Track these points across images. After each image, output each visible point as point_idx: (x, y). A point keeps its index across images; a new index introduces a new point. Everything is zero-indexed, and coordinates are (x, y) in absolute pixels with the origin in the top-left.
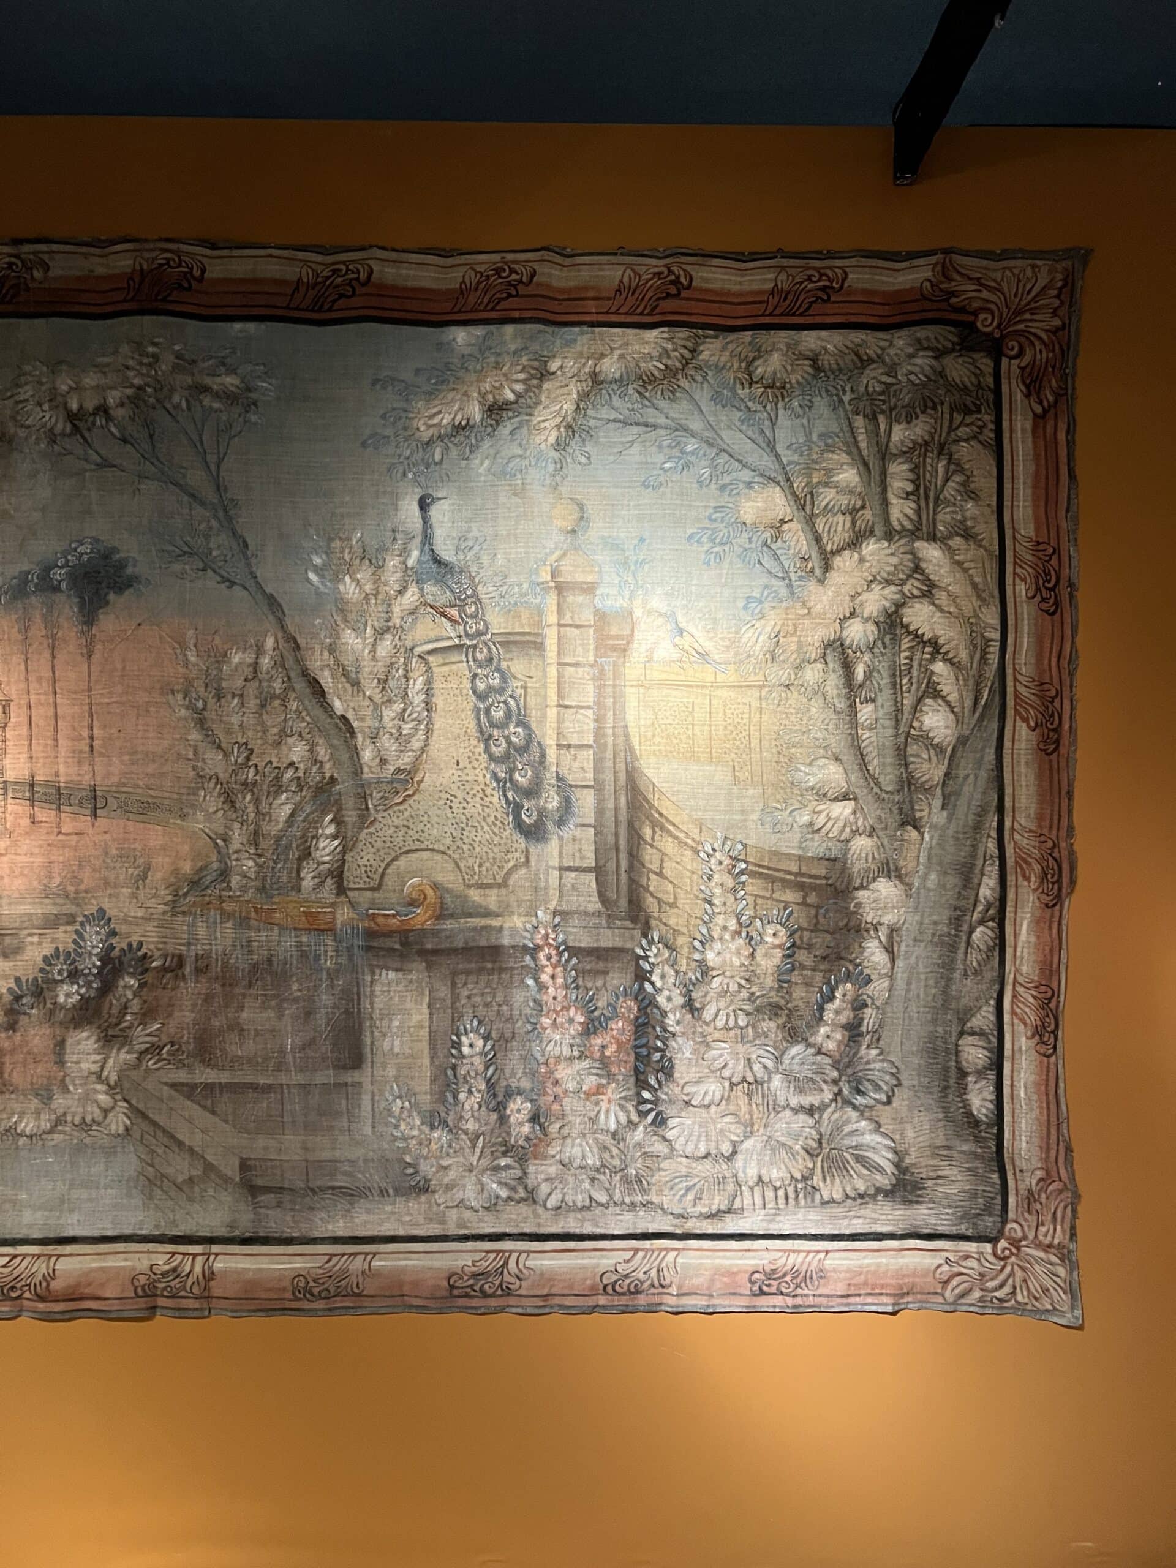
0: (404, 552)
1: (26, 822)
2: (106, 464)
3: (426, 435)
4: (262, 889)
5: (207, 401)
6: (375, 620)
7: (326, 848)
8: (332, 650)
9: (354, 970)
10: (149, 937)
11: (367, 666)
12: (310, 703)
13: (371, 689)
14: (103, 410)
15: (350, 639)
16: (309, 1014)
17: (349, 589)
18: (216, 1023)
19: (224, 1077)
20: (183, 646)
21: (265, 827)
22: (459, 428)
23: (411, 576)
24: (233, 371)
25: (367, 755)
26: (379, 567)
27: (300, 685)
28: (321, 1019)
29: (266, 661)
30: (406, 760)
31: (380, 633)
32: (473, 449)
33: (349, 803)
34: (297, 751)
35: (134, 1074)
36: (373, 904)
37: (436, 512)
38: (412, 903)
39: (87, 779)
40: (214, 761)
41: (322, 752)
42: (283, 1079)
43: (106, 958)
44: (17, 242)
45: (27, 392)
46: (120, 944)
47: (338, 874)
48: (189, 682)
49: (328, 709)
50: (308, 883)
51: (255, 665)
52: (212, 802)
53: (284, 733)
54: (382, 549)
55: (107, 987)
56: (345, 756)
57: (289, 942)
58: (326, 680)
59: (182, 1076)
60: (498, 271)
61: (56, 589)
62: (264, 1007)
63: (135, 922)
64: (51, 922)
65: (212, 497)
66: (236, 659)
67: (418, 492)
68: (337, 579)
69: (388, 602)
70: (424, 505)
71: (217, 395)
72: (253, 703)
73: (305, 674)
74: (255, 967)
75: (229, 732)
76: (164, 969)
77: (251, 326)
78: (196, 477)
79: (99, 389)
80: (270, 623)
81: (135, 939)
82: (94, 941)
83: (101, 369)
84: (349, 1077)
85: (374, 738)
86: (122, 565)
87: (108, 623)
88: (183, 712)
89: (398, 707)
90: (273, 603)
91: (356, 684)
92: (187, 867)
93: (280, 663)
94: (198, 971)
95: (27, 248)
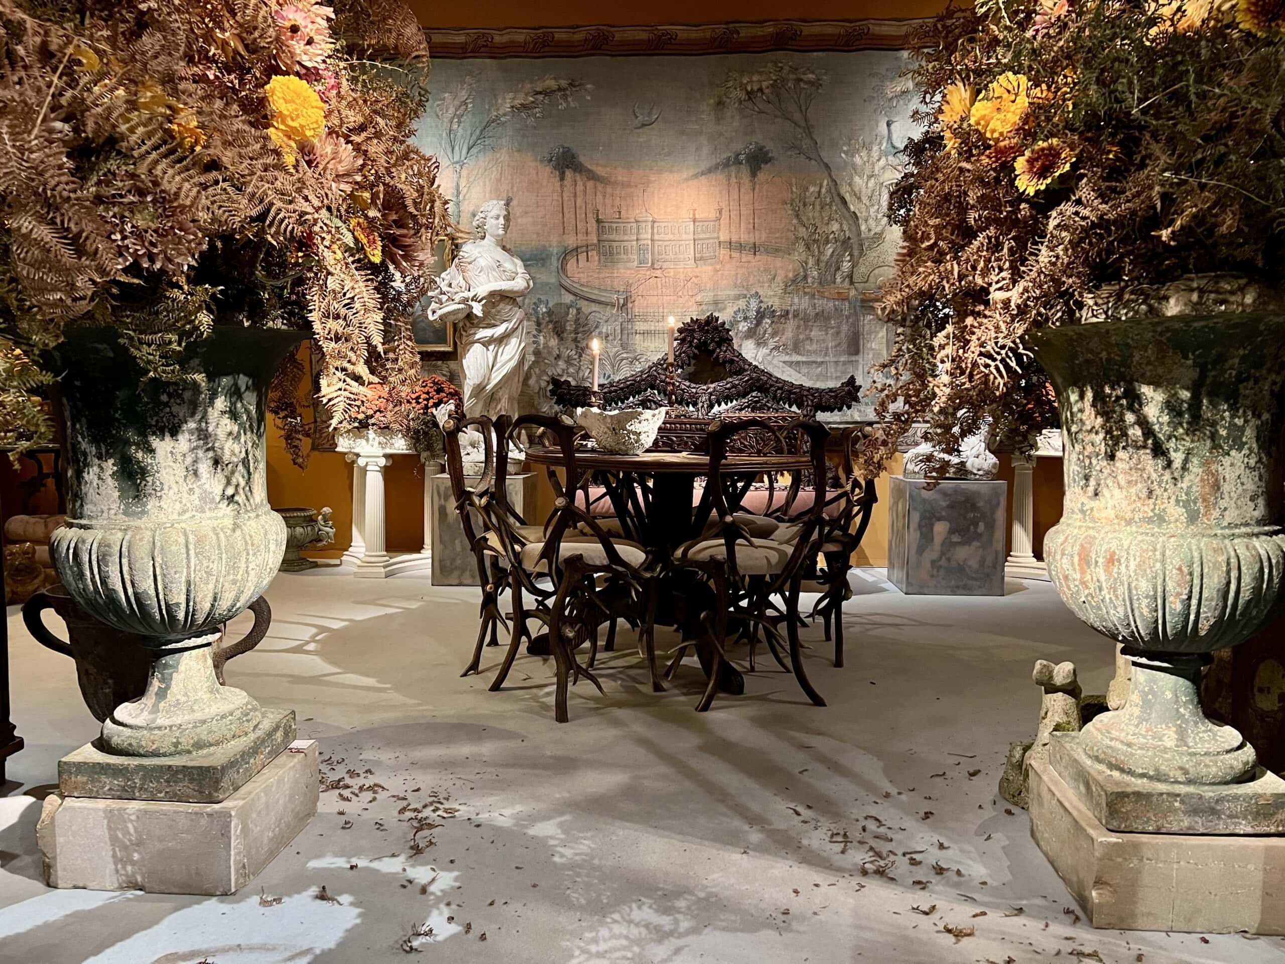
0: (880, 144)
1: (727, 257)
2: (761, 112)
3: (890, 96)
4: (820, 283)
5: (802, 85)
6: (868, 172)
7: (846, 266)
8: (850, 185)
9: (856, 315)
10: (775, 303)
11: (864, 190)
12: (841, 207)
13: (865, 200)
14: (760, 90)
15: (857, 179)
16: (838, 333)
17: (858, 160)
18: (801, 337)
19: (804, 359)
20: (791, 185)
21: (822, 258)
22: (904, 92)
23: (883, 154)
24: (813, 73)
25: (863, 227)
26: (870, 151)
27: (837, 199)
28: (843, 335)
29: (824, 190)
30: (879, 229)
31: (870, 177)
32: (909, 101)
33: (855, 247)
34: (835, 227)
35: (769, 358)
36: (864, 289)
37: (893, 127)
38: (880, 288)
39: (752, 240)
40: (802, 232)
41: (845, 227)
42: (827, 358)
43: (758, 312)
44: (728, 23)
45: (730, 84)
46: (764, 306)
47: (851, 276)
48: (793, 200)
49: (848, 209)
50: (838, 280)
51: (819, 192)
52: (801, 248)
53: (830, 219)
54: (871, 143)
55: (759, 323)
56: (854, 229)
57: (831, 304)
58: (847, 197)
59: (787, 358)
60: (921, 26)
61: (741, 163)
62: (820, 330)
63: (770, 297)
64: (738, 298)
65: (803, 124)
66: (812, 189)
67: (886, 119)
68: (853, 156)
69: (873, 164)
70: (889, 124)
71: (806, 83)
72: (818, 207)
73: (839, 195)
74: (817, 314)
75: (808, 219)
76: (781, 316)
77: (820, 54)
78: (797, 116)
79: (759, 81)
80: (826, 174)
81: (770, 304)
82: (754, 305)
83: (761, 73)
84: (853, 358)
85: (866, 221)
86: (767, 153)
87: (761, 176)
88: (790, 212)
89: (876, 207)
90: (827, 166)
91: (859, 198)
92: (791, 275)
93: (829, 191)
94: (795, 316)
95: (731, 25)
